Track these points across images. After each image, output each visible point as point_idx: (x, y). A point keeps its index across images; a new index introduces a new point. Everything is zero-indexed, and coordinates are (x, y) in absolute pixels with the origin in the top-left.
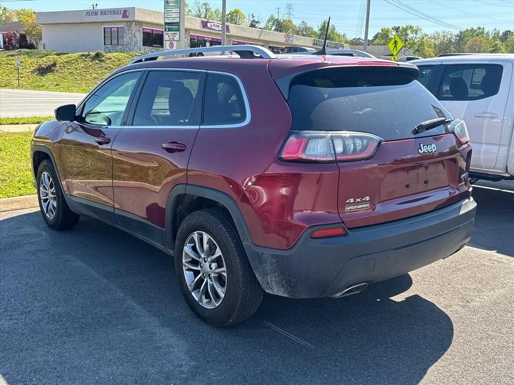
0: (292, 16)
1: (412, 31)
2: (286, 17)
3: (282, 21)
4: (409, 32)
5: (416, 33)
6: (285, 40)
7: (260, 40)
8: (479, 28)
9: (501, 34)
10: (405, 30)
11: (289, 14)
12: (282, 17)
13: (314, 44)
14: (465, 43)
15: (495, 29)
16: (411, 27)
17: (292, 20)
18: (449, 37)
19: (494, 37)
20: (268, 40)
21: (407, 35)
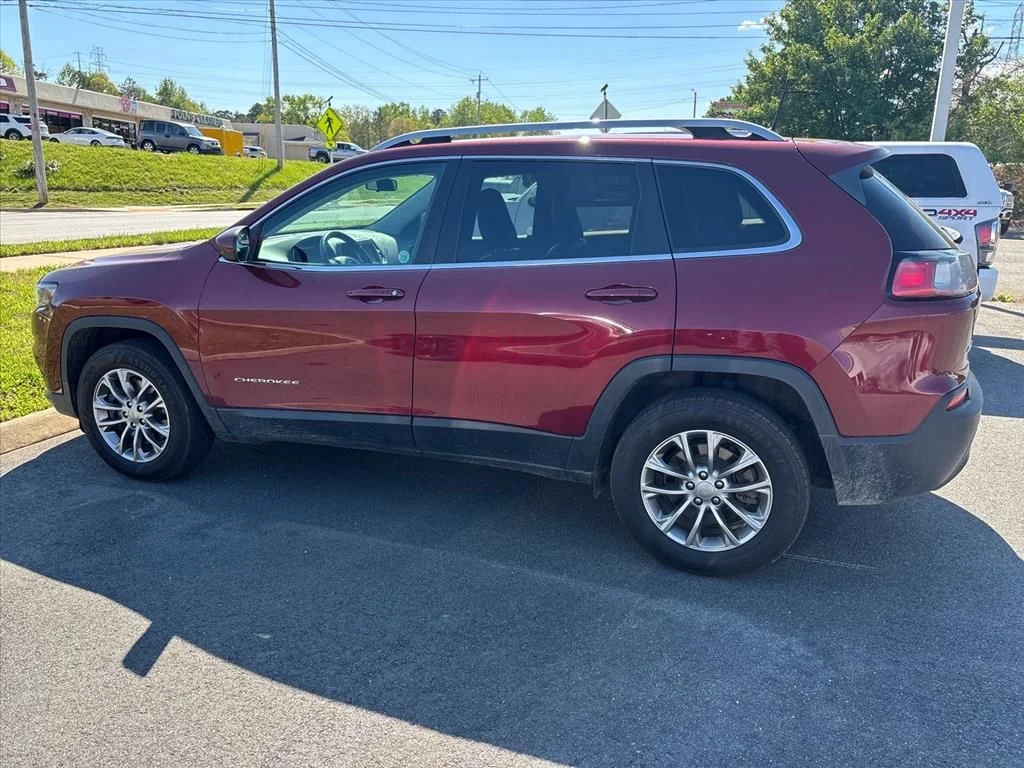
0: (104, 68)
1: (314, 104)
2: (94, 70)
3: (88, 75)
4: (310, 105)
5: (320, 107)
6: (121, 108)
7: (77, 107)
8: (403, 104)
9: (430, 114)
10: (303, 101)
11: (99, 64)
12: (88, 68)
13: (173, 117)
14: (389, 124)
15: (423, 107)
16: (312, 98)
17: (108, 75)
18: (364, 114)
19: (423, 118)
20: (92, 107)
21: (307, 109)
